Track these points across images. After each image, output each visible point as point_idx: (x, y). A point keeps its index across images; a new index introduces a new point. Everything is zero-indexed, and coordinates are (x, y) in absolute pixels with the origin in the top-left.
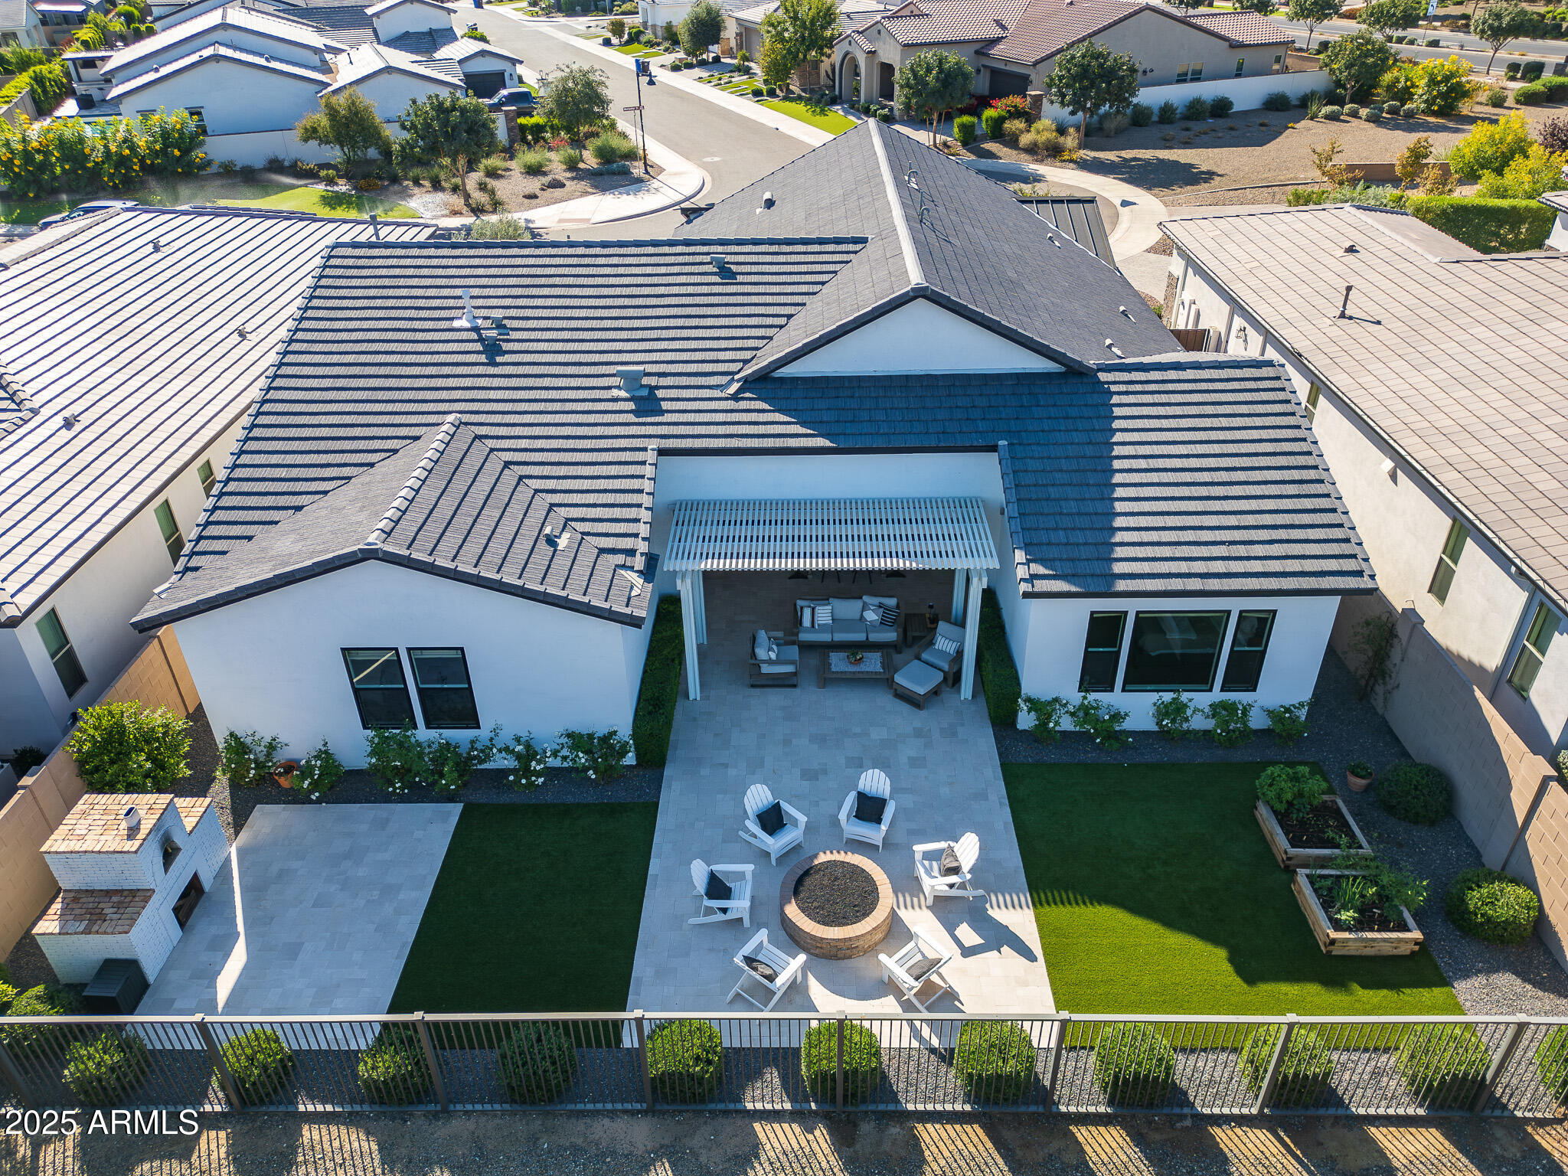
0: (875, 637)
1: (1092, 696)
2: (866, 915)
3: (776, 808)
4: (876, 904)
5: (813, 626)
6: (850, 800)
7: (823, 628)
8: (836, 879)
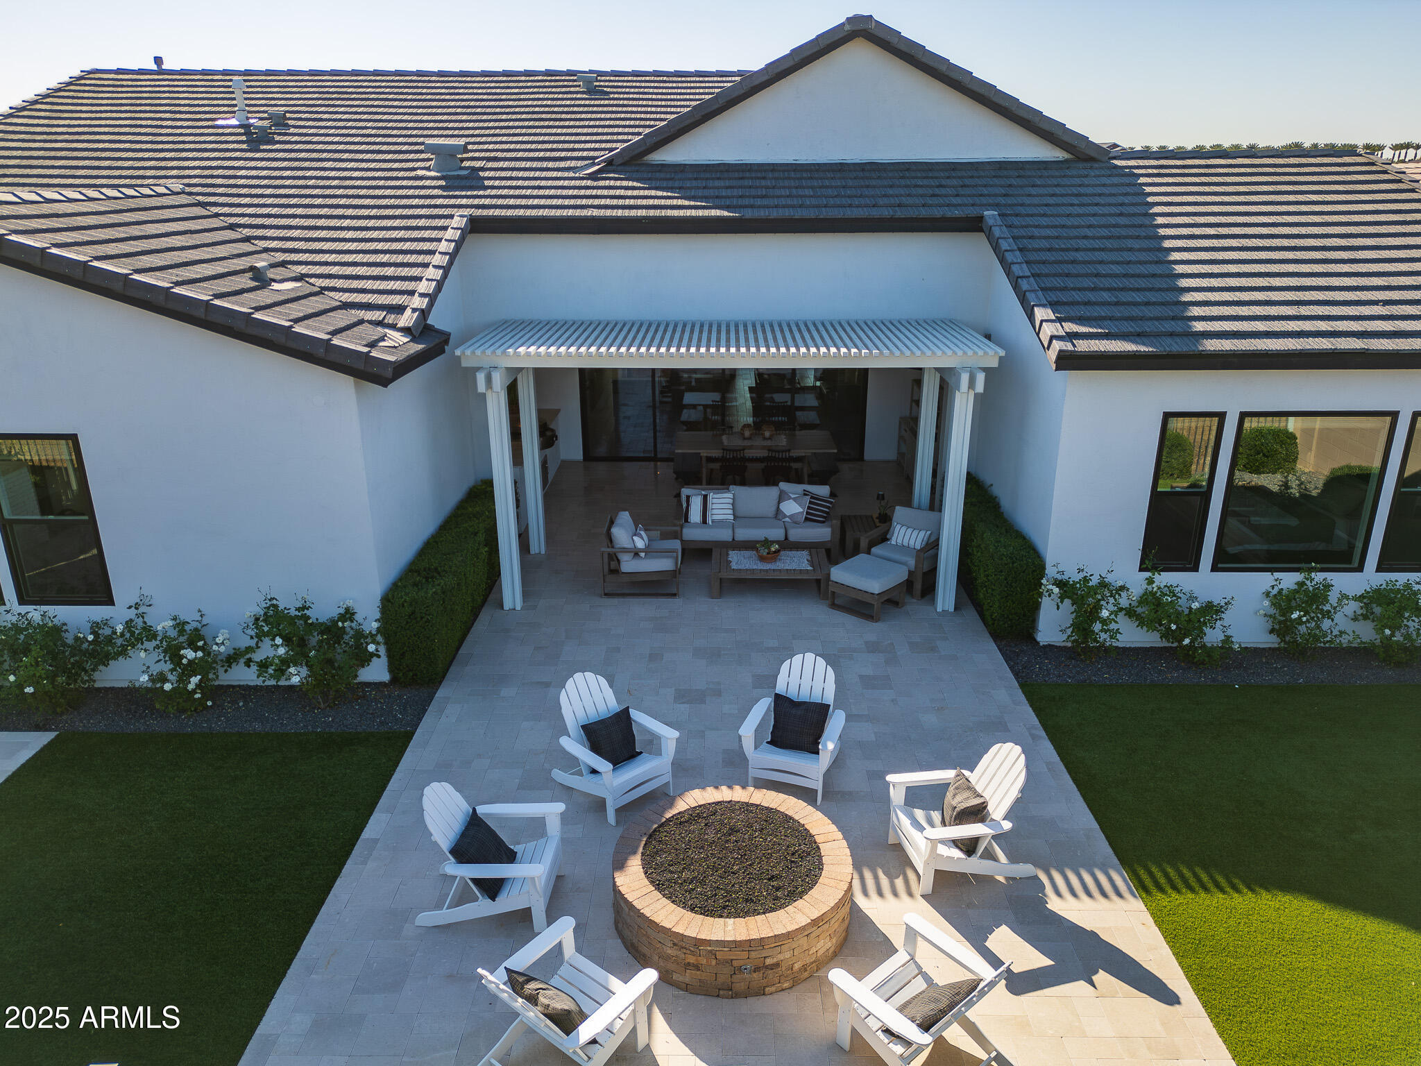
0: (797, 534)
1: (1165, 579)
2: (795, 894)
3: (622, 720)
4: (818, 876)
5: (704, 521)
6: (762, 709)
7: (719, 524)
8: (733, 830)
